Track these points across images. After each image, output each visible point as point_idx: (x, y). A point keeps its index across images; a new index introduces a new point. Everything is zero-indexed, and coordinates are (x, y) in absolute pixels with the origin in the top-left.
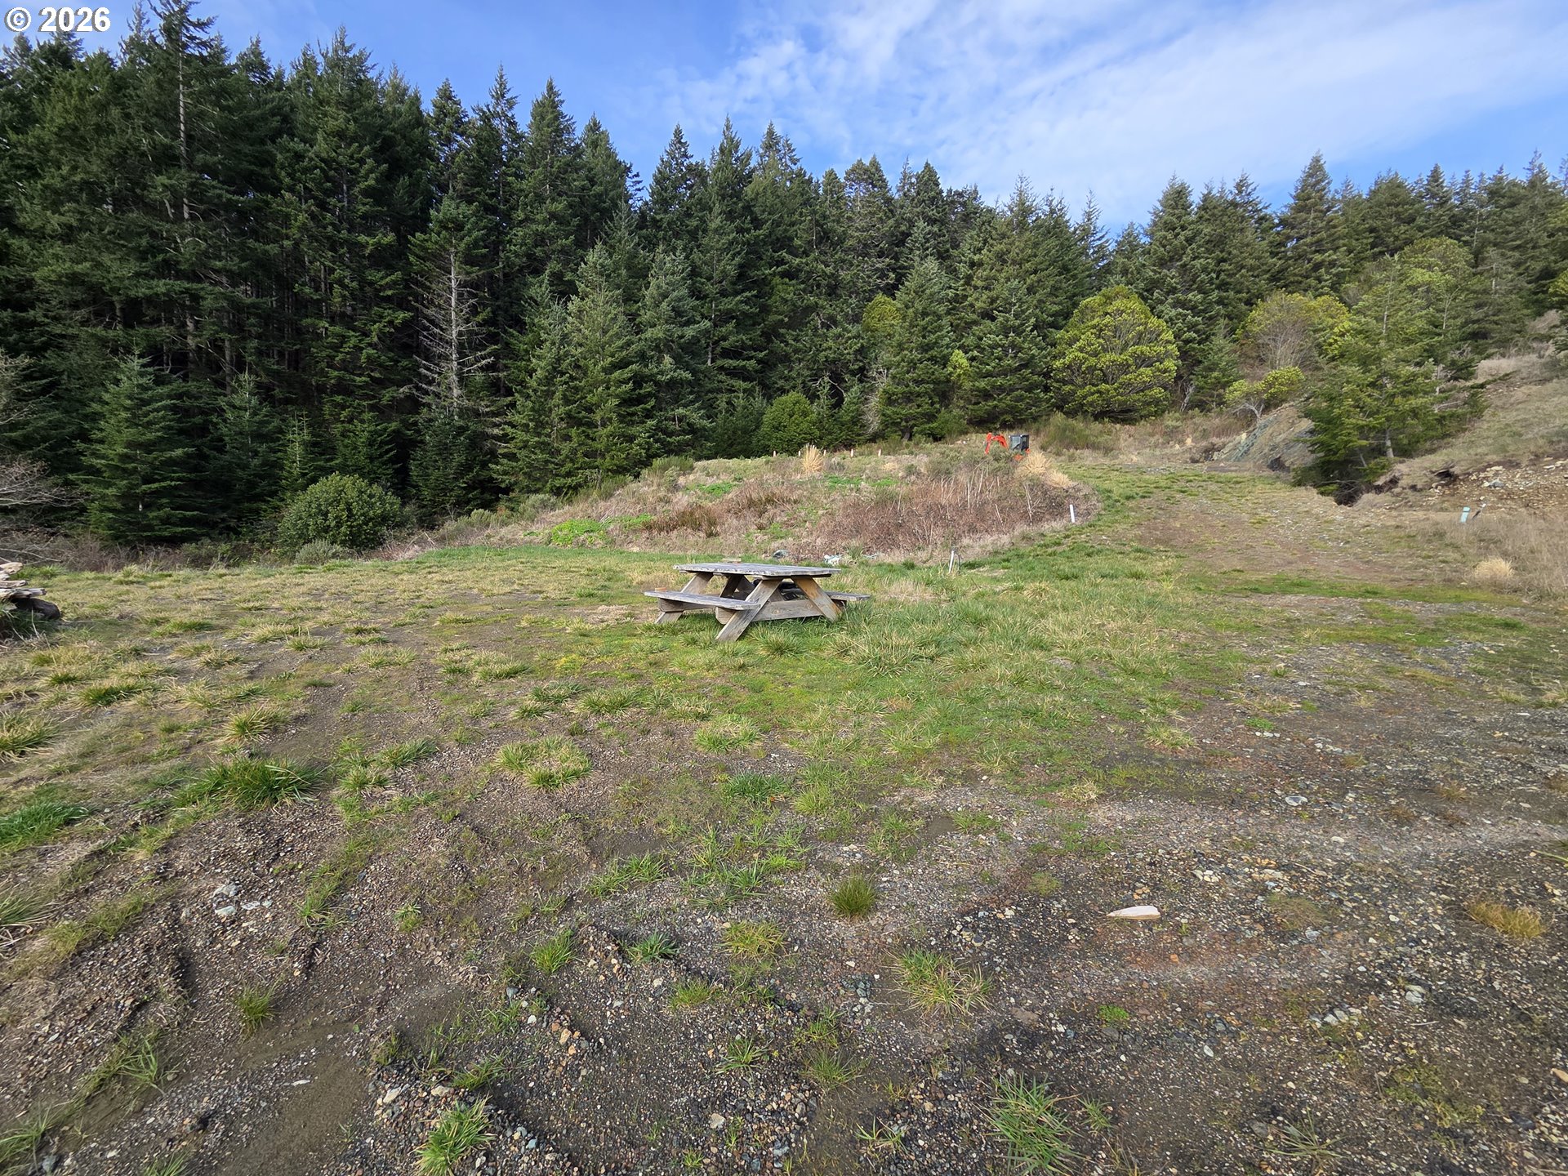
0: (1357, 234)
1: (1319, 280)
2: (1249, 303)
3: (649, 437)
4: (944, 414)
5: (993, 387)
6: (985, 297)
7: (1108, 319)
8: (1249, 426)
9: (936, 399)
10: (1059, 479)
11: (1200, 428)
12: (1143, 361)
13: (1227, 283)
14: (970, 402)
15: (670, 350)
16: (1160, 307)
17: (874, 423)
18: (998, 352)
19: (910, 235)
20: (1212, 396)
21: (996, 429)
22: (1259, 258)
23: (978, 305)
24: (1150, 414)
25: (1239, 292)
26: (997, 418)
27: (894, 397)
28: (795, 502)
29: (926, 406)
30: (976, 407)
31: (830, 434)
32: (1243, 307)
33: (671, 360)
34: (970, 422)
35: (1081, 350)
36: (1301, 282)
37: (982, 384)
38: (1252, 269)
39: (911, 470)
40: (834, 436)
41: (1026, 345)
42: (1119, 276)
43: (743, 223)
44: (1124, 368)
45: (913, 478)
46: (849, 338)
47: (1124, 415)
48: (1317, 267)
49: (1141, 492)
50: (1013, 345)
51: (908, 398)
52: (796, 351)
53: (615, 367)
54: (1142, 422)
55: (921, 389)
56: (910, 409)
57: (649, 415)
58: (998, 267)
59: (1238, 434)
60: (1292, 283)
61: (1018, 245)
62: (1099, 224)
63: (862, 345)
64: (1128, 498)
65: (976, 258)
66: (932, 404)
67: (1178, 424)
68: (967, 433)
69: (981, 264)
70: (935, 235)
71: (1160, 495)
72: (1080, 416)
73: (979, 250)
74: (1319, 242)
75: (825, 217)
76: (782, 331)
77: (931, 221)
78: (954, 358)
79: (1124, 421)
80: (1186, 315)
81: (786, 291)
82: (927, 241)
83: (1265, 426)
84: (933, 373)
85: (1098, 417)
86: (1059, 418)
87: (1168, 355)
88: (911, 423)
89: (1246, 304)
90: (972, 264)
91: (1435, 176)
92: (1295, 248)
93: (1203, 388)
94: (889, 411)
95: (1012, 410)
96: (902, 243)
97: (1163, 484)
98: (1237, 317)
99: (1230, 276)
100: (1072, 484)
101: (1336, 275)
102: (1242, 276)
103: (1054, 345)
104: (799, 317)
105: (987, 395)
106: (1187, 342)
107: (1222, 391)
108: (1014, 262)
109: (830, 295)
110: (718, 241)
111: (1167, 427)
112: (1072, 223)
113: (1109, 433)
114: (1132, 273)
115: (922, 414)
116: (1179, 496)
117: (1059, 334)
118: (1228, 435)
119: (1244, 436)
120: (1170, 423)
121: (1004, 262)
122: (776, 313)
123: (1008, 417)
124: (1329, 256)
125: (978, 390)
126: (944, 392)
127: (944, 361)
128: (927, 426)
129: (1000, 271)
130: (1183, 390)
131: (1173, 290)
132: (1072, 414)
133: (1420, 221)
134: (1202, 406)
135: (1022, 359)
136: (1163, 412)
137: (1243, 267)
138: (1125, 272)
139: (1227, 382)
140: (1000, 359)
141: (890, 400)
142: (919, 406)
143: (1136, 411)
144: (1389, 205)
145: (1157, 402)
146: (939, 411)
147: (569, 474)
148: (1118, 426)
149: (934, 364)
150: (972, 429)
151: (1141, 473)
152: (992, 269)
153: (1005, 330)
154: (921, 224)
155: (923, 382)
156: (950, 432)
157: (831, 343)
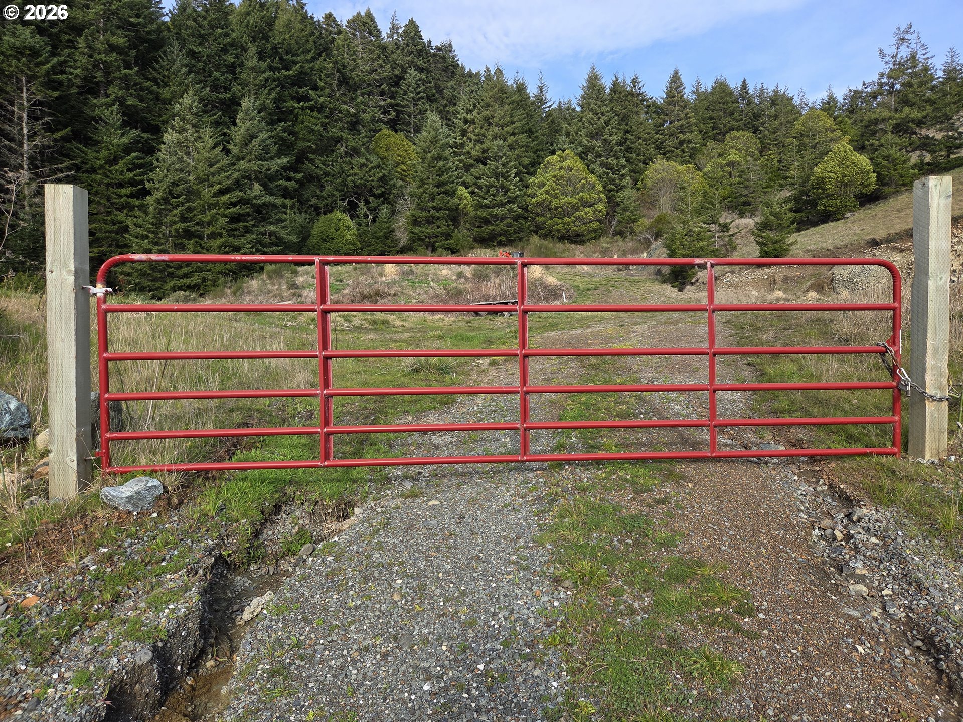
0: (704, 120)
1: (683, 151)
2: (645, 163)
3: (252, 248)
4: (456, 233)
5: (491, 215)
6: (477, 148)
7: (563, 172)
8: (648, 248)
9: (450, 223)
10: (551, 280)
11: (621, 249)
12: (586, 204)
13: (631, 148)
14: (474, 225)
15: (257, 179)
16: (592, 166)
17: (403, 238)
18: (492, 190)
19: (403, 78)
20: (627, 228)
21: (494, 246)
22: (649, 134)
23: (474, 153)
24: (592, 239)
25: (638, 155)
26: (496, 238)
27: (419, 219)
28: (395, 295)
29: (444, 227)
30: (480, 230)
31: (369, 246)
32: (641, 165)
33: (261, 187)
34: (475, 240)
35: (547, 192)
36: (673, 152)
37: (482, 213)
38: (645, 140)
39: (460, 275)
40: (372, 248)
41: (512, 187)
42: (565, 137)
43: (273, 61)
44: (576, 208)
45: (463, 280)
46: (372, 168)
47: (577, 239)
48: (682, 143)
49: (593, 286)
50: (502, 187)
51: (430, 221)
52: (326, 174)
53: (222, 192)
54: (588, 244)
55: (440, 214)
56: (430, 230)
57: (247, 230)
58: (486, 126)
59: (643, 253)
60: (668, 152)
61: (499, 112)
62: (548, 96)
63: (384, 175)
64: (588, 290)
65: (469, 117)
66: (448, 226)
67: (609, 246)
68: (473, 248)
69: (473, 122)
70: (424, 82)
71: (603, 288)
72: (549, 238)
73: (471, 111)
74: (682, 126)
75: (344, 66)
76: (311, 156)
77: (421, 70)
78: (459, 192)
79: (576, 242)
80: (609, 174)
81: (312, 121)
82: (418, 86)
83: (656, 249)
84: (448, 203)
85: (562, 239)
86: (535, 239)
87: (600, 200)
88: (433, 240)
89: (643, 164)
90: (466, 121)
91: (744, 85)
92: (668, 128)
93: (622, 222)
94: (417, 230)
95: (504, 233)
96: (397, 84)
97: (603, 283)
98: (638, 172)
99: (632, 143)
100: (559, 283)
101: (692, 149)
102: (640, 144)
103: (527, 187)
104: (327, 146)
105: (487, 222)
106: (610, 191)
107: (632, 224)
108: (497, 125)
109: (351, 130)
110: (255, 78)
111: (603, 247)
112: (531, 95)
113: (568, 250)
114: (572, 135)
115: (441, 233)
116: (611, 289)
117: (532, 179)
118: (637, 254)
119: (645, 254)
120: (604, 245)
121: (490, 124)
122: (304, 140)
123: (503, 238)
124: (688, 136)
125: (480, 217)
126: (455, 216)
127: (453, 193)
128: (446, 242)
129: (487, 130)
130: (610, 222)
131: (600, 156)
132: (544, 236)
133: (736, 115)
134: (621, 233)
135: (509, 197)
136: (600, 236)
137: (639, 138)
138: (568, 134)
139: (635, 219)
140: (494, 195)
141: (415, 221)
142: (438, 227)
143: (584, 235)
144: (719, 103)
145: (595, 231)
146: (453, 231)
147: (185, 276)
148: (573, 245)
149: (448, 196)
150: (477, 245)
151: (592, 277)
152: (481, 128)
153: (497, 176)
154: (412, 71)
155: (441, 209)
156: (463, 247)
157: (356, 170)
